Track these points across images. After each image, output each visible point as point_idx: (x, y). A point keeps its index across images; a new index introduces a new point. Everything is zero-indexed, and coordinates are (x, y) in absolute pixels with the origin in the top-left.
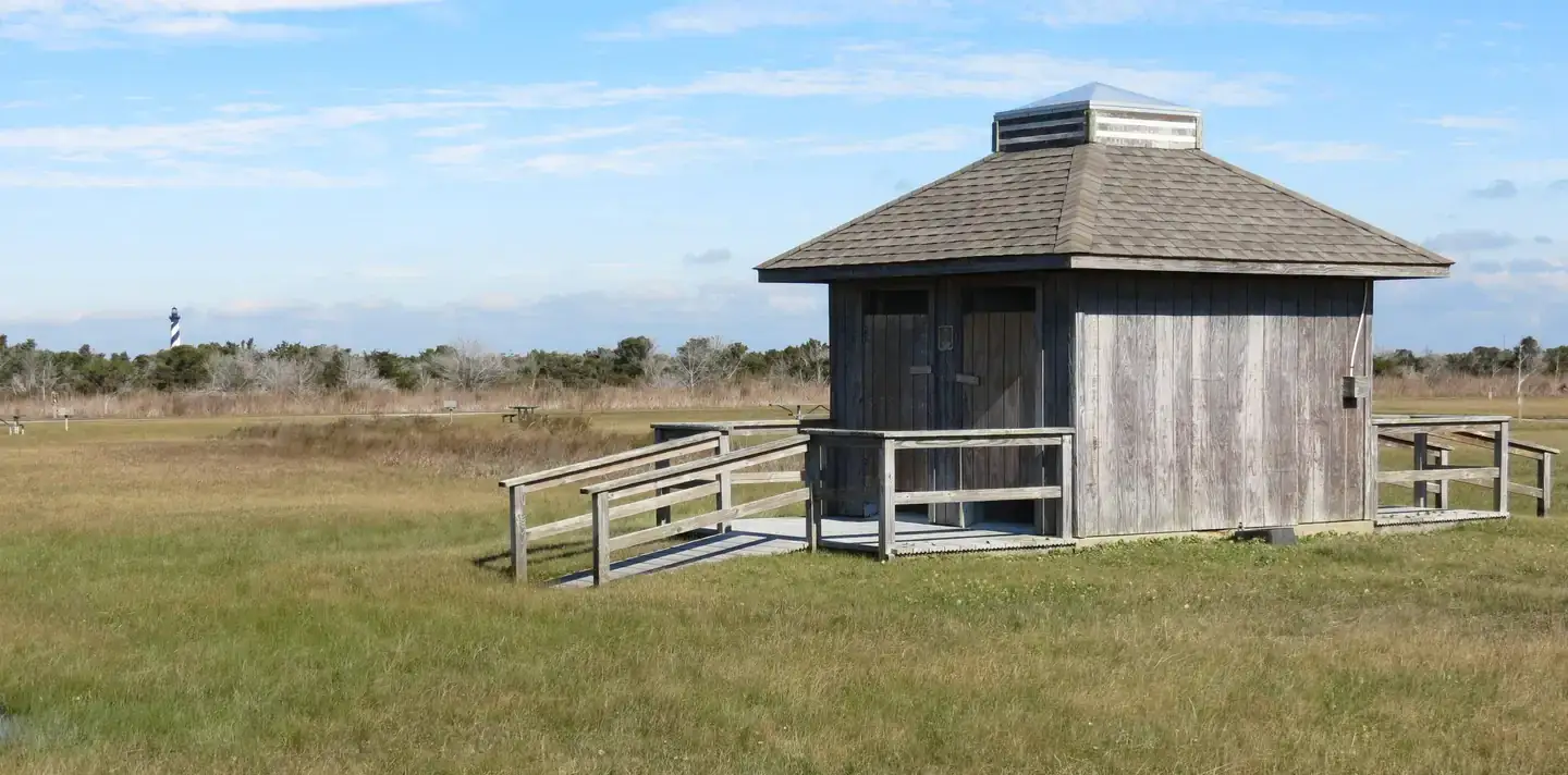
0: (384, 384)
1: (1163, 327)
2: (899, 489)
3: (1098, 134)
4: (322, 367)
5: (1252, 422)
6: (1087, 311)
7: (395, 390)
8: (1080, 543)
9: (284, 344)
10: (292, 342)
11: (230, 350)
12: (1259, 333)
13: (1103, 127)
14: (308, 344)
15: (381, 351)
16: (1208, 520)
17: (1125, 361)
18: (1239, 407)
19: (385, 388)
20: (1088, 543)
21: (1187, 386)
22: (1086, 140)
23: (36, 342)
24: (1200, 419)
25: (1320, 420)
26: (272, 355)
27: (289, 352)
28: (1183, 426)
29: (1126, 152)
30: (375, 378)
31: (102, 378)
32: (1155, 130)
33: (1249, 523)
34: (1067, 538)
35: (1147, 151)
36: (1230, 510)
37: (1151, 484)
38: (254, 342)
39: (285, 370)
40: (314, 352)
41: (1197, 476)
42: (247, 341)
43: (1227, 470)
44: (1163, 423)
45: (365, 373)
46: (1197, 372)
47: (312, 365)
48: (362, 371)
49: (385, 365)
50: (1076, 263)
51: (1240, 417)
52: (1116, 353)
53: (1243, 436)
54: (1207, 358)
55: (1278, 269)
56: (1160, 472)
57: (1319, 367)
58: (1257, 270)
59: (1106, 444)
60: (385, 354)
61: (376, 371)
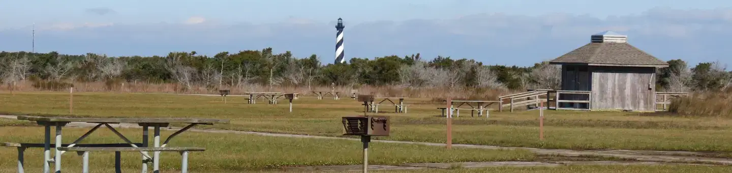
0: (500, 86)
1: (610, 75)
2: (559, 99)
3: (605, 41)
4: (464, 74)
5: (628, 91)
6: (594, 72)
7: (507, 90)
8: (592, 110)
9: (439, 58)
10: (444, 56)
11: (409, 61)
12: (629, 76)
13: (606, 39)
14: (455, 58)
15: (501, 65)
16: (618, 108)
17: (602, 80)
18: (625, 89)
19: (501, 88)
20: (594, 110)
21: (614, 85)
22: (602, 42)
23: (291, 53)
24: (617, 91)
25: (643, 92)
26: (431, 65)
27: (443, 64)
28: (614, 92)
29: (611, 44)
30: (495, 82)
31: (337, 76)
32: (617, 40)
33: (626, 108)
34: (590, 109)
35: (615, 43)
36: (623, 106)
37: (606, 101)
38: (420, 56)
39: (442, 75)
40: (460, 63)
41: (616, 100)
42: (415, 55)
43: (623, 100)
44: (609, 91)
45: (489, 79)
46: (616, 83)
47: (458, 74)
48: (488, 77)
49: (502, 74)
50: (589, 64)
51: (626, 91)
52: (600, 79)
53: (626, 94)
54: (618, 80)
55: (630, 66)
56: (608, 99)
57: (643, 83)
58: (626, 66)
59: (598, 94)
60: (503, 67)
61: (495, 78)
